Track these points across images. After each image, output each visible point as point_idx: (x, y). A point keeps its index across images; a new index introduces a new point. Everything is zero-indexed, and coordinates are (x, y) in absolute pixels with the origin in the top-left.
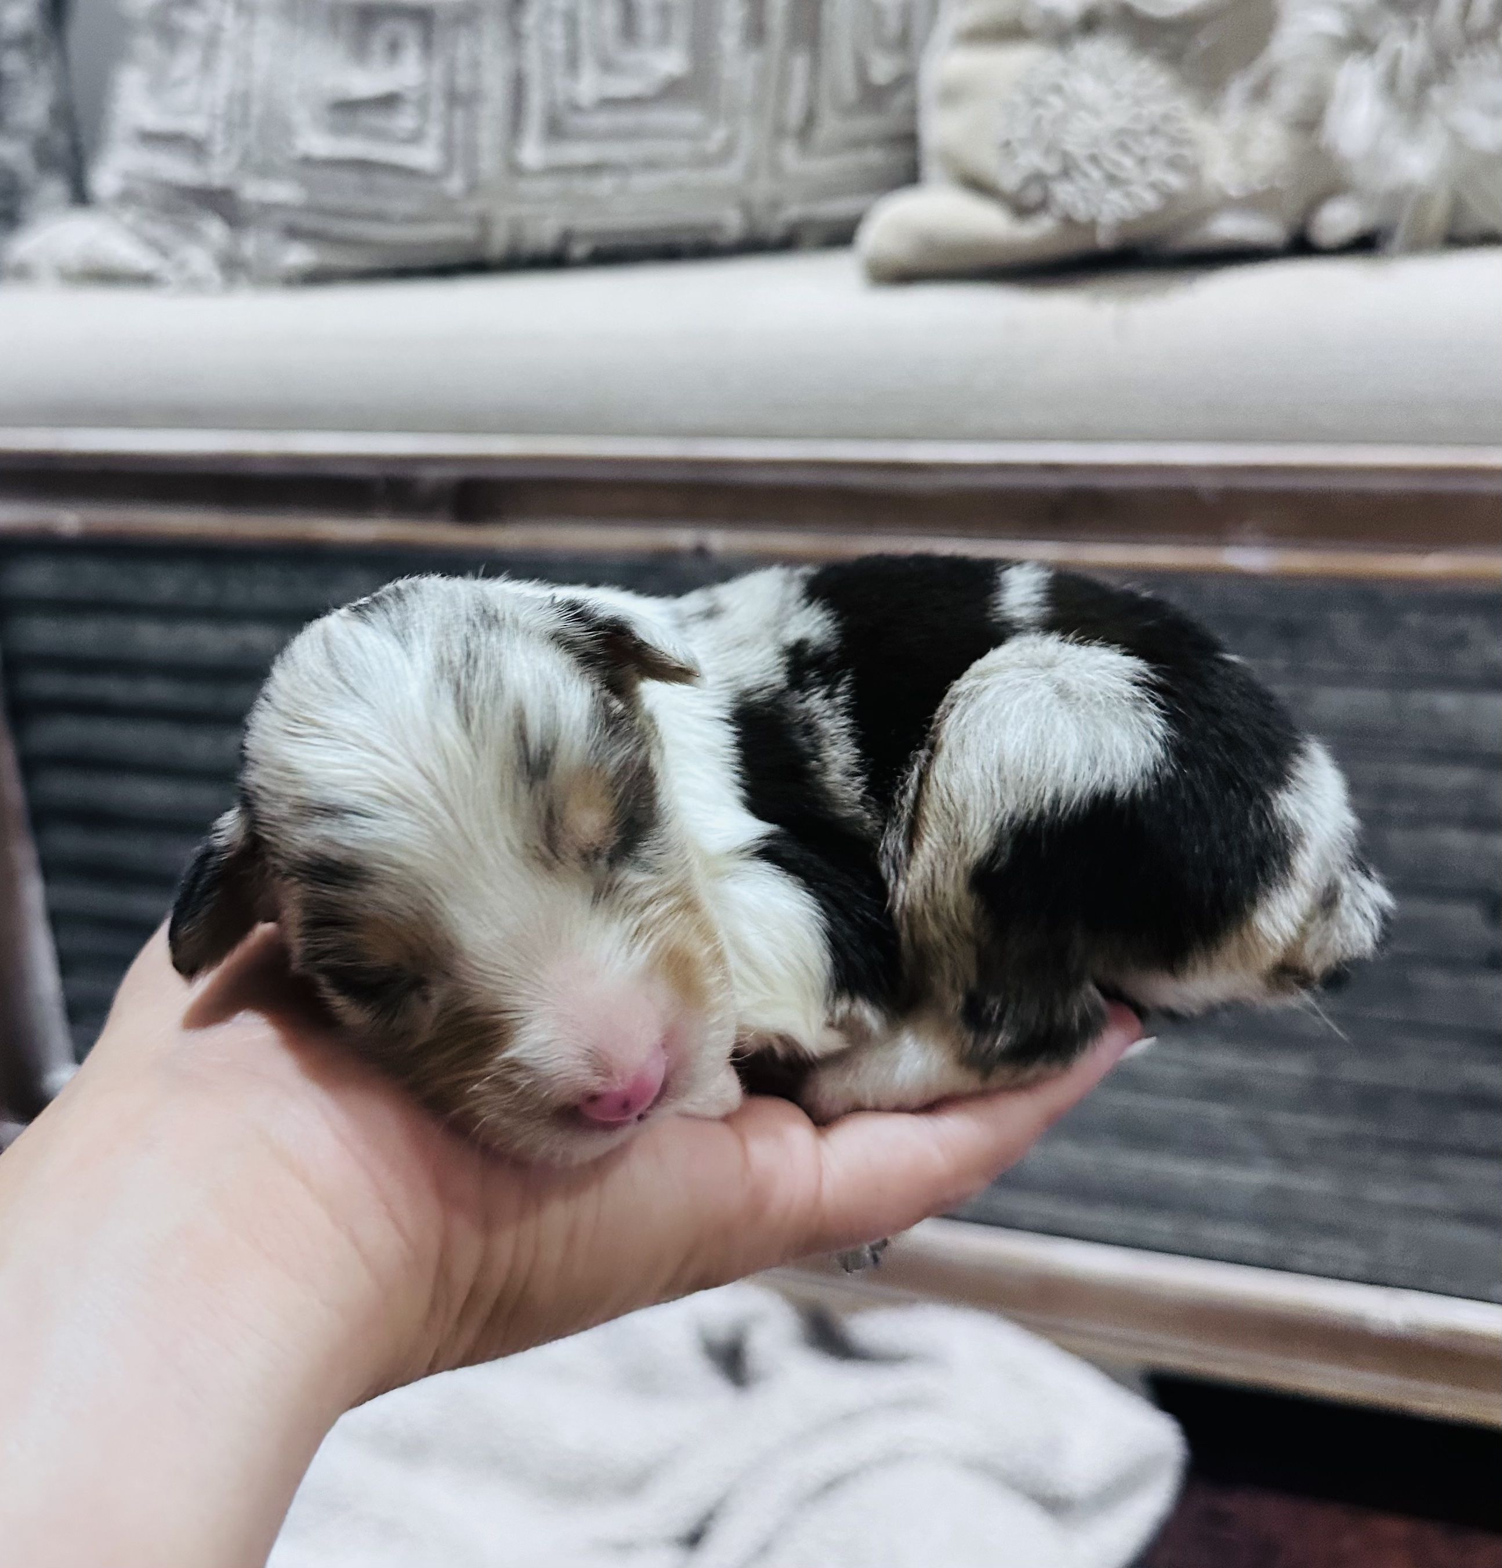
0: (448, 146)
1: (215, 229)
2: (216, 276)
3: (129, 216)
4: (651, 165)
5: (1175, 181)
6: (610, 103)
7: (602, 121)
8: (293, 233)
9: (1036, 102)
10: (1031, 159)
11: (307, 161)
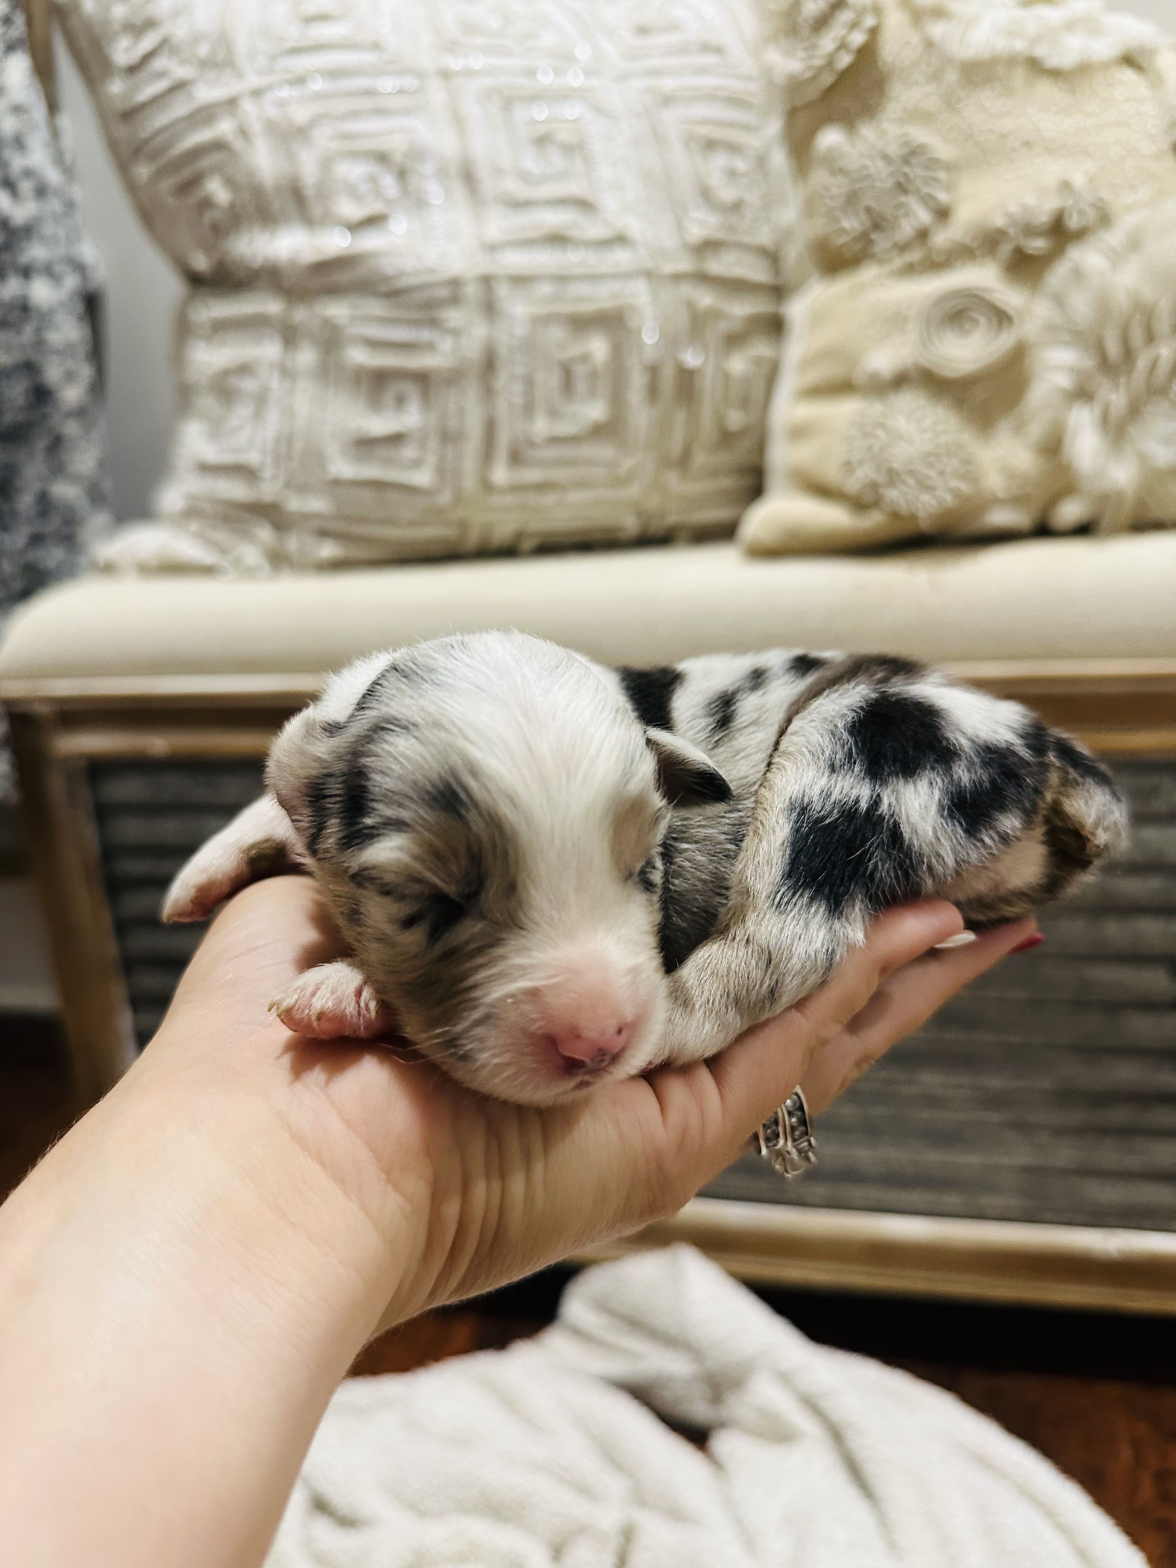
0: (441, 471)
1: (265, 533)
2: (267, 566)
3: (194, 526)
4: (582, 484)
5: (964, 487)
6: (555, 440)
7: (548, 453)
8: (324, 534)
9: (866, 435)
10: (865, 474)
11: (337, 483)
